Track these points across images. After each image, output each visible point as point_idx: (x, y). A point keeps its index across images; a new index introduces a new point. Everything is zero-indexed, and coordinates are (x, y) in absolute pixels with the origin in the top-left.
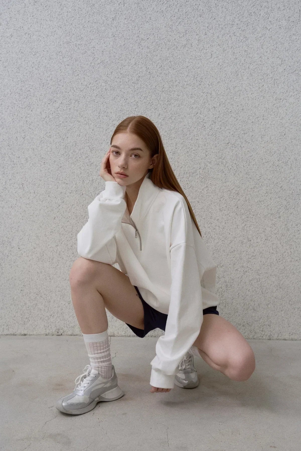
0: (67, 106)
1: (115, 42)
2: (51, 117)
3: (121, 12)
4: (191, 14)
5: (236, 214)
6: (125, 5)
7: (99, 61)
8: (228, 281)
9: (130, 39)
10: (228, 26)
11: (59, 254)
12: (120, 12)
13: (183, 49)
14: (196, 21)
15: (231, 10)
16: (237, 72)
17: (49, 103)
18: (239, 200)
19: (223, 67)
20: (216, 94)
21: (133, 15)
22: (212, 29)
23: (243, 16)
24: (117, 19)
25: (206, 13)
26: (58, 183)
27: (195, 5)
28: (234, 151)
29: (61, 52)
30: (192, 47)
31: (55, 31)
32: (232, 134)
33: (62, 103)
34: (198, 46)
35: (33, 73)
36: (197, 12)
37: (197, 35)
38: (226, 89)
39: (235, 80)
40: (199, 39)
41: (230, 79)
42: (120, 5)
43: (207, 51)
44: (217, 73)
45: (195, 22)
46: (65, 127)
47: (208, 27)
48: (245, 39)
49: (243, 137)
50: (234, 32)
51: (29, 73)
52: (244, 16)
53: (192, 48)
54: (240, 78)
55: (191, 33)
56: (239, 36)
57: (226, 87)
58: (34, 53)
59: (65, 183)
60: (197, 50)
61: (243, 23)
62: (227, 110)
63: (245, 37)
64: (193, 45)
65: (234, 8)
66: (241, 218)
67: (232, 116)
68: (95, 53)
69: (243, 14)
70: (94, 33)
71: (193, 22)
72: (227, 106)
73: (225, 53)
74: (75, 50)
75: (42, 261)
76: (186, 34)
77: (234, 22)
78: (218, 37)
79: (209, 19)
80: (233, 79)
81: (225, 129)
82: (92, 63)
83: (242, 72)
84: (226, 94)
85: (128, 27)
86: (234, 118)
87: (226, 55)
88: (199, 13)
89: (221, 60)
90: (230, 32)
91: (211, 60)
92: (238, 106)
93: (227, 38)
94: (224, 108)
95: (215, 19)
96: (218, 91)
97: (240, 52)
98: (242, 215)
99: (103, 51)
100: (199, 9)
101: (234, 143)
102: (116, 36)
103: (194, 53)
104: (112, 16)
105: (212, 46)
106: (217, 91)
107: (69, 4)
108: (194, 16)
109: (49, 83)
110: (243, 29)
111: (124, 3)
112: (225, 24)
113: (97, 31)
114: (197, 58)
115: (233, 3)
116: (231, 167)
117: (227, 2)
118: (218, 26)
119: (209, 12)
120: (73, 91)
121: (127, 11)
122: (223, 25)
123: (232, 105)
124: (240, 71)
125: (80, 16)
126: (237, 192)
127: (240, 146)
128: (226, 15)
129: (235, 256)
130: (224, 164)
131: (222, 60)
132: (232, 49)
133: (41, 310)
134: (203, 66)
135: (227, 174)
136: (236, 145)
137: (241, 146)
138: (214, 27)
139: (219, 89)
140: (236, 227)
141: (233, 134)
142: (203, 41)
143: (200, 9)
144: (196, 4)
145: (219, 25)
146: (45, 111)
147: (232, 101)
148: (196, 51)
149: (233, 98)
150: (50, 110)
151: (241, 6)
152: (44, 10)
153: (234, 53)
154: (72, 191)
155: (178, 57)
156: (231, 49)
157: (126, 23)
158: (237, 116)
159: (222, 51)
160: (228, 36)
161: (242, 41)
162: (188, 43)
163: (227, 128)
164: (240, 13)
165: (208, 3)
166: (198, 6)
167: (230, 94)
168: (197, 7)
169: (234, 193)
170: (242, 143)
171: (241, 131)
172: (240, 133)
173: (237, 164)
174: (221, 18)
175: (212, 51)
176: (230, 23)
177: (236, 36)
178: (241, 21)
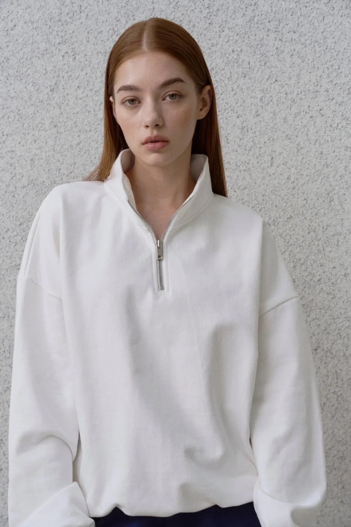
1: (58, 138)
3: (70, 73)
4: (223, 72)
5: (342, 502)
6: (77, 57)
7: (25, 181)
9: (90, 131)
10: (305, 95)
12: (67, 72)
14: (235, 87)
15: (311, 60)
16: (330, 195)
18: (346, 471)
19: (299, 185)
20: (286, 243)
21: (96, 79)
22: (271, 103)
23: (339, 71)
24: (61, 87)
25: (256, 69)
27: (232, 53)
28: (330, 366)
30: (227, 143)
32: (324, 328)
34: (242, 141)
37: (238, 117)
38: (308, 231)
39: (326, 212)
40: (244, 125)
41: (316, 211)
43: (263, 150)
44: (286, 198)
45: (233, 90)
47: (261, 100)
48: (344, 124)
49: (348, 335)
50: (319, 108)
52: (341, 72)
53: (229, 145)
54: (336, 208)
55: (225, 113)
56: (331, 116)
57: (308, 226)
60: (239, 150)
61: (339, 87)
62: (310, 277)
63: (344, 119)
64: (230, 138)
65: (318, 55)
67: (322, 289)
68: (16, 165)
70: (10, 120)
71: (229, 88)
72: (311, 268)
73: (303, 154)
77: (318, 87)
78: (285, 120)
79: (263, 82)
80: (322, 211)
81: (309, 319)
82: (9, 185)
83: (340, 193)
84: (307, 243)
85: (87, 105)
86: (328, 294)
87: (303, 158)
88: (240, 70)
89: (293, 170)
90: (310, 109)
91: (271, 171)
92: (334, 268)
93: (305, 122)
94: (306, 274)
95: (276, 81)
96: (291, 236)
97: (334, 152)
99: (32, 160)
100: (240, 60)
101: (329, 348)
102: (59, 124)
103: (234, 157)
104: (49, 84)
105: (271, 139)
106: (288, 237)
108: (231, 77)
110: (340, 99)
111: (73, 53)
112: (300, 92)
113: (17, 117)
114: (241, 168)
115: (316, 44)
117: (302, 44)
118: (283, 95)
119: (263, 67)
121: (82, 70)
122: (296, 92)
123: (321, 266)
124: (336, 191)
126: (341, 454)
127: (342, 354)
128: (302, 72)
131: (296, 169)
132: (317, 144)
134: (253, 184)
136: (334, 352)
137: (344, 355)
138: (275, 100)
139: (291, 233)
141: (325, 330)
142: (251, 129)
143: (243, 61)
144: (233, 51)
145: (286, 94)
147: (320, 257)
148: (237, 151)
149: (322, 252)
151: (333, 51)
153: (322, 154)
156: (315, 145)
157: (81, 96)
158: (333, 290)
159: (295, 150)
160: (308, 116)
161: (339, 127)
163: (313, 316)
164: (332, 66)
165: (259, 46)
166: (238, 55)
167: (316, 243)
168: (235, 57)
169: (334, 457)
170: (347, 348)
171: (343, 321)
172: (342, 326)
173: (339, 394)
174: (290, 78)
175: (272, 151)
176: (311, 88)
177: (324, 117)
178: (335, 82)
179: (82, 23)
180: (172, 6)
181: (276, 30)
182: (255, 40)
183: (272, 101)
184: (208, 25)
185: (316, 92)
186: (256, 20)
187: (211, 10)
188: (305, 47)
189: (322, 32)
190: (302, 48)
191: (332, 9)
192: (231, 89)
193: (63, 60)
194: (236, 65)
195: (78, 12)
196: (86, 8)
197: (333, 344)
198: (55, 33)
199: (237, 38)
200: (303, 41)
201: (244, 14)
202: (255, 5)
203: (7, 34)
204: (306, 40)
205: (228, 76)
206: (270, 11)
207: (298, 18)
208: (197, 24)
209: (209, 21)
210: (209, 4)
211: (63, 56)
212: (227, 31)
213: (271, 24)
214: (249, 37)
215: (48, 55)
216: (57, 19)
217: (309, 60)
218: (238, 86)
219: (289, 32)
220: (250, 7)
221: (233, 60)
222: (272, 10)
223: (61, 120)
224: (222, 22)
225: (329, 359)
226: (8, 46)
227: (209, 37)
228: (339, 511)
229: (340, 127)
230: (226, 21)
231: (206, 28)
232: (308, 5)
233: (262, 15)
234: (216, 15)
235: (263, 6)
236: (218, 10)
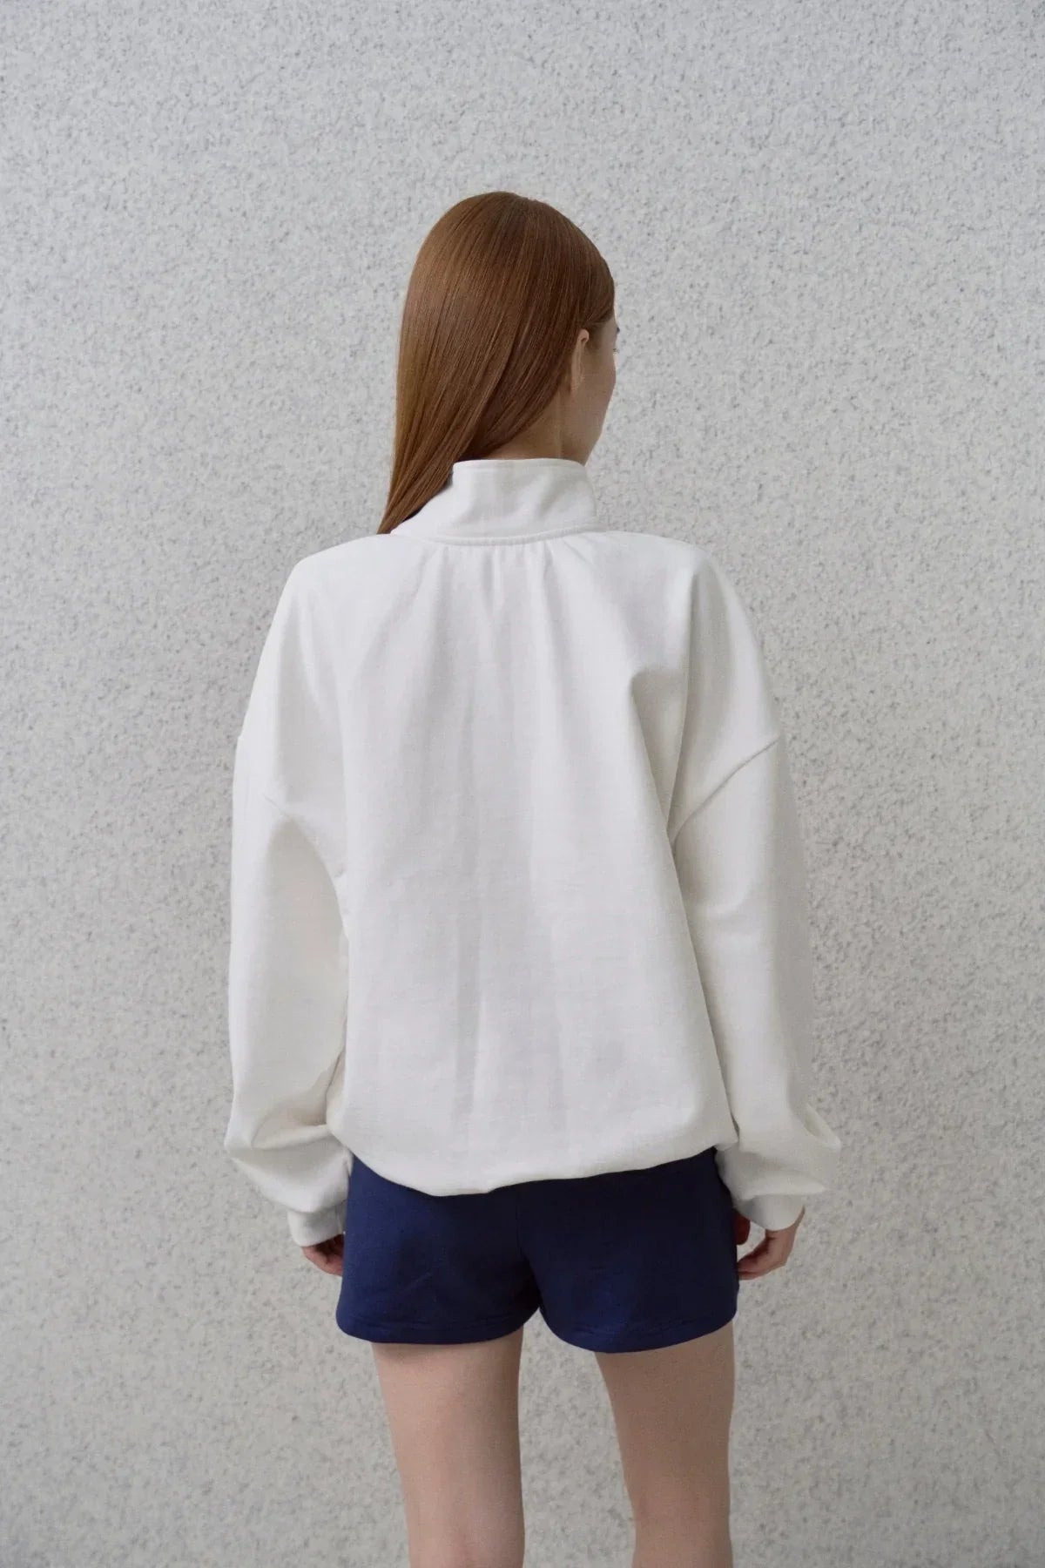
0: (177, 704)
1: (362, 443)
2: (109, 749)
4: (671, 324)
5: (876, 1124)
7: (299, 522)
8: (845, 1391)
10: (824, 369)
11: (161, 1298)
13: (644, 466)
14: (694, 353)
15: (836, 304)
16: (868, 557)
17: (101, 695)
18: (885, 1068)
19: (810, 537)
22: (760, 384)
23: (888, 327)
25: (734, 320)
26: (148, 1013)
27: (689, 289)
28: (861, 874)
29: (141, 491)
30: (678, 457)
31: (116, 406)
32: (850, 805)
33: (152, 694)
34: (705, 454)
35: (31, 576)
36: (699, 315)
37: (698, 409)
38: (824, 623)
39: (860, 587)
40: (709, 423)
41: (840, 586)
42: (381, 293)
43: (743, 471)
44: (784, 560)
45: (690, 358)
46: (170, 792)
47: (742, 377)
48: (896, 423)
49: (895, 817)
50: (849, 394)
51: (14, 576)
52: (891, 329)
53: (681, 460)
54: (879, 581)
55: (675, 402)
56: (872, 409)
57: (824, 614)
58: (31, 497)
59: (174, 1013)
60: (700, 471)
61: (887, 356)
62: (828, 709)
63: (896, 415)
64: (683, 449)
65: (848, 296)
66: (894, 1140)
67: (849, 731)
68: (285, 492)
69: (887, 322)
70: (275, 408)
71: (684, 355)
72: (829, 692)
73: (818, 480)
74: (202, 480)
75: (92, 1327)
76: (654, 406)
77: (849, 355)
78: (786, 416)
79: (746, 343)
80: (852, 586)
81: (825, 786)
82: (271, 529)
83: (885, 554)
84: (824, 646)
86: (859, 740)
87: (818, 487)
88: (705, 320)
89: (799, 510)
90: (834, 395)
91: (759, 510)
92: (872, 692)
93: (823, 419)
95: (771, 342)
96: (792, 631)
97: (876, 476)
98: (900, 1127)
99: (314, 483)
100: (705, 304)
101: (860, 841)
102: (365, 418)
103: (690, 484)
104: (348, 342)
105: (760, 450)
106: (786, 635)
107: (171, 293)
108: (686, 333)
109: (97, 616)
110: (888, 378)
111: (394, 286)
112: (814, 363)
113: (288, 403)
115: (846, 275)
116: (848, 937)
117: (820, 275)
118: (783, 369)
119: (746, 317)
120: (199, 647)
122: (806, 365)
123: (848, 688)
124: (878, 550)
125: (216, 342)
126: (876, 1037)
127: (883, 853)
128: (818, 326)
129: (874, 1292)
130: (822, 926)
131: (805, 506)
132: (845, 460)
133: (92, 1520)
135: (835, 965)
136: (867, 848)
137: (888, 854)
138: (767, 377)
139: (794, 627)
140: (876, 1177)
141: (854, 807)
142: (723, 432)
143: (710, 305)
144: (692, 286)
145: (789, 367)
146: (84, 729)
147: (847, 671)
148: (695, 472)
149: (850, 662)
150: (105, 724)
151: (876, 289)
152: (69, 320)
153: (853, 479)
154: (204, 1043)
155: (624, 501)
156: (840, 462)
158: (869, 734)
159: (805, 472)
160: (829, 408)
162: (662, 443)
163: (831, 780)
164: (875, 316)
165: (739, 278)
166: (701, 293)
167: (840, 646)
168: (695, 296)
169: (864, 1041)
170: (892, 840)
171: (886, 792)
172: (885, 800)
173: (876, 925)
174: (796, 338)
175: (761, 473)
176: (836, 357)
177: (858, 411)
178: (879, 347)
179: (411, 230)
180: (579, 200)
181: (771, 248)
182: (732, 265)
183: (762, 379)
184: (645, 236)
185: (845, 364)
186: (734, 228)
188: (826, 280)
189: (858, 254)
190: (819, 283)
191: (876, 210)
192: (686, 357)
193: (375, 299)
194: (696, 312)
195: (405, 210)
196: (420, 202)
197: (867, 833)
198: (360, 247)
199: (699, 261)
200: (821, 269)
201: (713, 218)
202: (733, 201)
203: (273, 250)
204: (827, 268)
205: (681, 333)
206: (760, 212)
207: (814, 227)
208: (625, 235)
209: (646, 230)
210: (648, 199)
211: (376, 291)
212: (680, 249)
213: (763, 236)
214: (721, 261)
215: (348, 289)
216: (366, 222)
217: (832, 304)
218: (700, 352)
219: (795, 253)
220: (723, 204)
221: (691, 303)
222: (764, 211)
223: (370, 409)
224: (672, 231)
225: (859, 862)
226: (273, 271)
227: (646, 260)
228: (871, 1141)
229: (887, 430)
230: (679, 230)
231: (642, 243)
232: (831, 202)
233: (745, 219)
234: (662, 220)
235: (749, 203)
236: (665, 209)
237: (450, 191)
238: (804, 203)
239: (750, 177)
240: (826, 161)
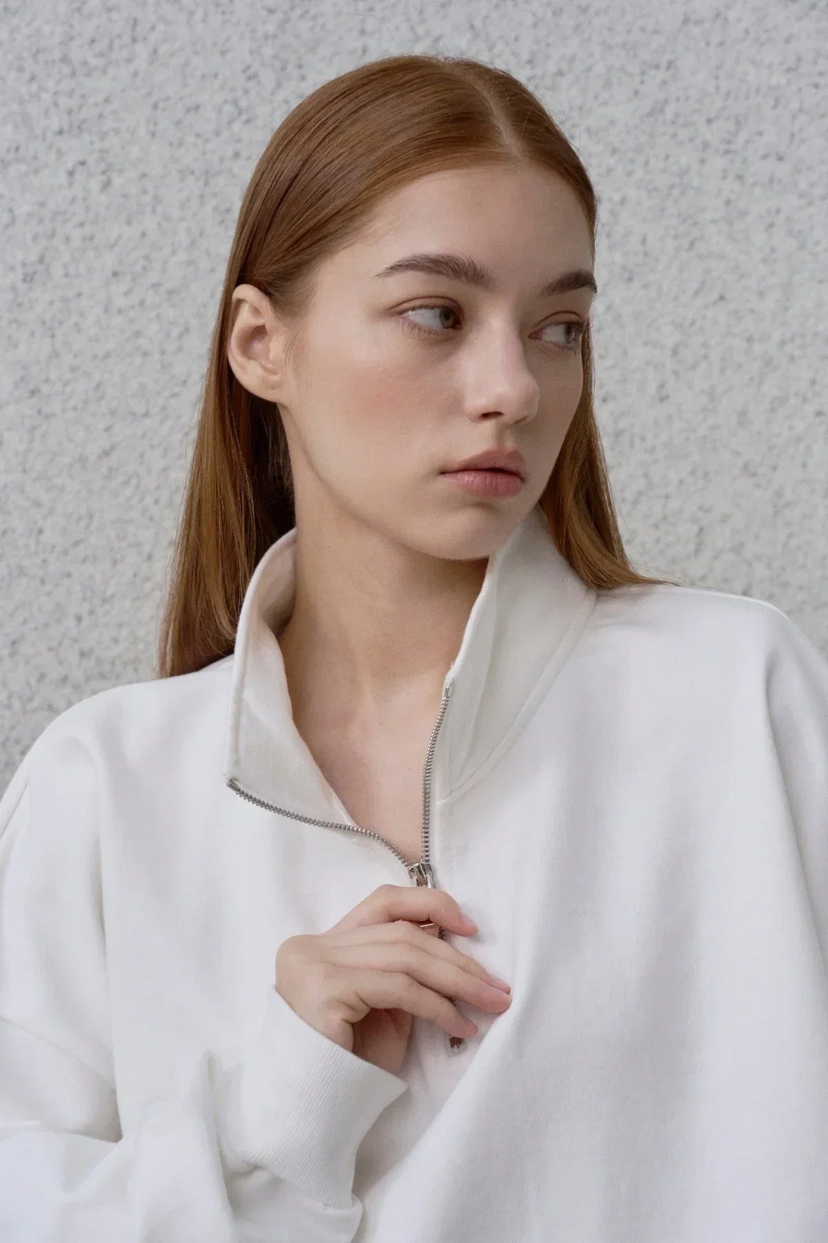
3: (88, 229)
6: (118, 181)
9: (146, 414)
10: (803, 348)
12: (82, 225)
21: (174, 253)
22: (704, 364)
24: (57, 271)
25: (664, 259)
42: (80, 176)
43: (674, 504)
47: (675, 352)
73: (790, 523)
78: (743, 417)
79: (683, 300)
85: (138, 334)
95: (722, 298)
102: (45, 389)
104: (20, 256)
105: (700, 472)
111: (102, 166)
112: (788, 336)
117: (801, 196)
119: (684, 256)
121: (129, 223)
122: (776, 337)
128: (796, 277)
131: (769, 566)
138: (714, 355)
142: (643, 439)
145: (750, 340)
157: (120, 302)
159: (770, 510)
160: (809, 409)
165: (676, 192)
174: (761, 294)
175: (701, 508)
179: (136, 74)
182: (664, 171)
183: (705, 357)
187: (539, 72)
193: (71, 184)
195: (127, 39)
196: (153, 28)
198: (46, 97)
199: (612, 161)
200: (803, 185)
201: (636, 93)
202: (668, 68)
204: (813, 185)
207: (794, 117)
211: (71, 174)
214: (647, 163)
215: (23, 168)
216: (57, 54)
220: (653, 72)
222: (718, 88)
223: (53, 374)
224: (571, 108)
230: (581, 108)
233: (687, 98)
235: (693, 73)
236: (560, 73)
237: (206, 15)
238: (778, 79)
239: (696, 31)
240: (814, 14)
